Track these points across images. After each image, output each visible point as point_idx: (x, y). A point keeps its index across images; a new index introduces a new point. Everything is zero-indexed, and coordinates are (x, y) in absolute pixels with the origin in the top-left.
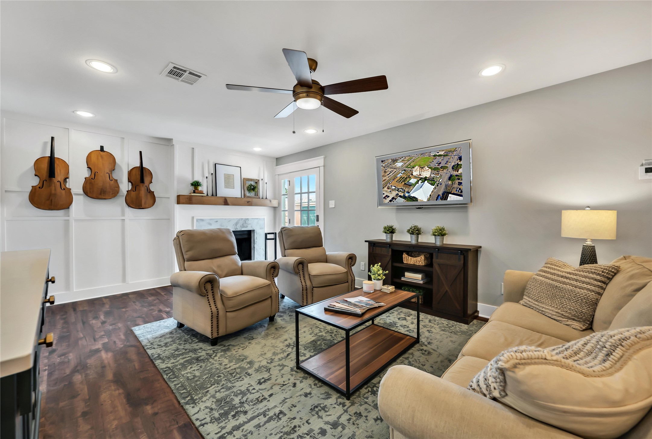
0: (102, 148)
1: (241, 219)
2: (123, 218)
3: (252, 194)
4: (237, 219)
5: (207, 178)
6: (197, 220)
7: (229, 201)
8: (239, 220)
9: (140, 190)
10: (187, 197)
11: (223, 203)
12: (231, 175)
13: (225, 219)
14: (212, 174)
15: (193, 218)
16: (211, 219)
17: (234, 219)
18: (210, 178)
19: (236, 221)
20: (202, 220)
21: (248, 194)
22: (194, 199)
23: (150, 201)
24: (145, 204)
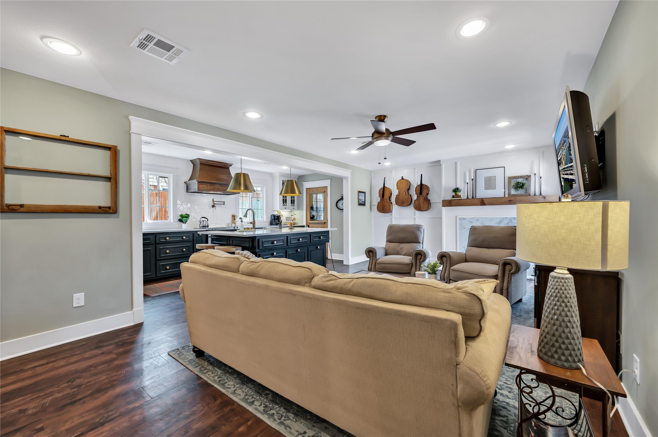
0: (402, 177)
1: (505, 218)
2: (415, 217)
3: (521, 192)
4: (500, 218)
5: (467, 184)
6: (460, 219)
7: (486, 202)
8: (503, 219)
9: (420, 199)
10: (447, 201)
11: (480, 204)
12: (493, 177)
13: (487, 218)
14: (472, 180)
15: (456, 217)
16: (472, 218)
17: (496, 218)
18: (470, 183)
19: (499, 220)
20: (464, 219)
21: (513, 192)
22: (453, 203)
23: (426, 206)
24: (423, 207)
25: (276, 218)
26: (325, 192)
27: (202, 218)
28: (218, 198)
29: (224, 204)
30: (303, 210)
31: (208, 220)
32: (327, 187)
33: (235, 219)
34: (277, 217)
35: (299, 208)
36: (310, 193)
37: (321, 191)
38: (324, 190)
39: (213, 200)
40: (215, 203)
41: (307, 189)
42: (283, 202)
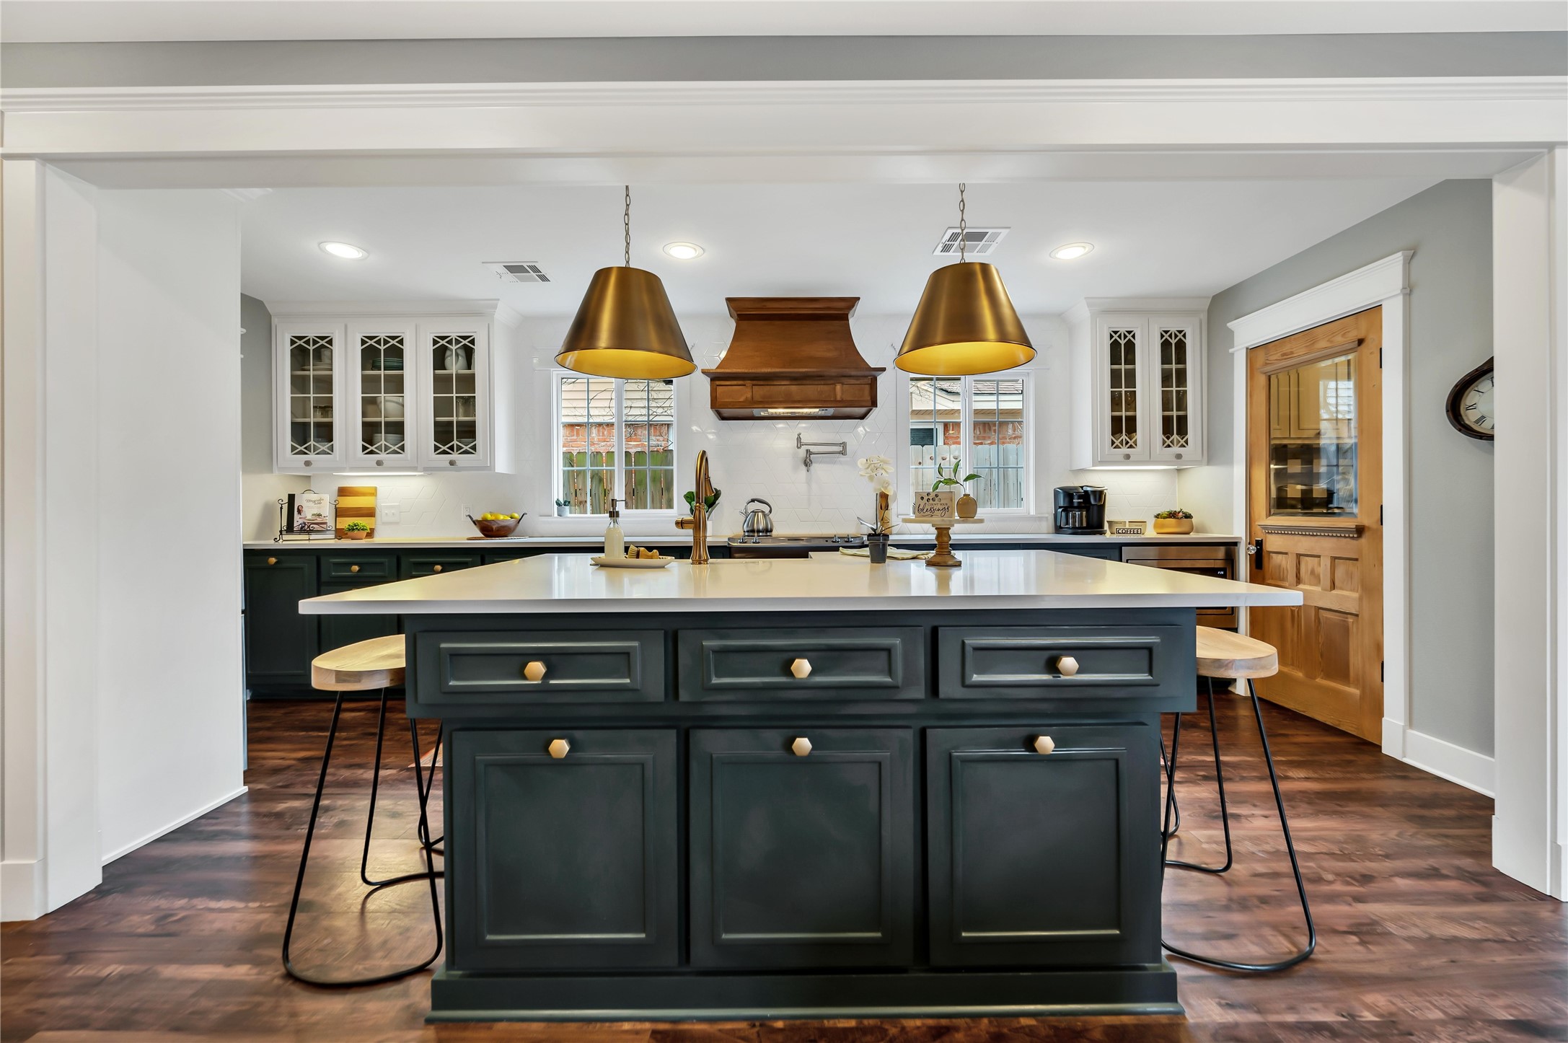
25: (1075, 501)
26: (1361, 342)
27: (753, 501)
28: (816, 432)
29: (843, 453)
30: (1229, 462)
31: (770, 512)
32: (1376, 309)
33: (887, 507)
34: (1080, 497)
35: (1214, 453)
36: (1268, 368)
37: (1339, 339)
38: (1354, 335)
39: (799, 439)
40: (813, 449)
41: (1251, 351)
42: (1116, 429)
